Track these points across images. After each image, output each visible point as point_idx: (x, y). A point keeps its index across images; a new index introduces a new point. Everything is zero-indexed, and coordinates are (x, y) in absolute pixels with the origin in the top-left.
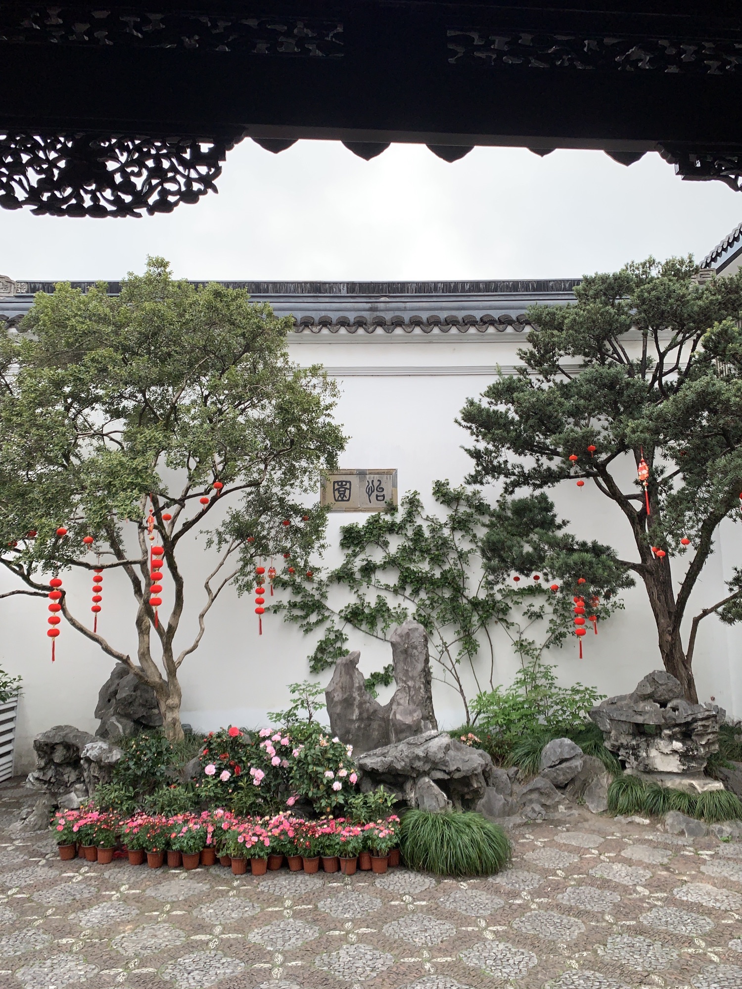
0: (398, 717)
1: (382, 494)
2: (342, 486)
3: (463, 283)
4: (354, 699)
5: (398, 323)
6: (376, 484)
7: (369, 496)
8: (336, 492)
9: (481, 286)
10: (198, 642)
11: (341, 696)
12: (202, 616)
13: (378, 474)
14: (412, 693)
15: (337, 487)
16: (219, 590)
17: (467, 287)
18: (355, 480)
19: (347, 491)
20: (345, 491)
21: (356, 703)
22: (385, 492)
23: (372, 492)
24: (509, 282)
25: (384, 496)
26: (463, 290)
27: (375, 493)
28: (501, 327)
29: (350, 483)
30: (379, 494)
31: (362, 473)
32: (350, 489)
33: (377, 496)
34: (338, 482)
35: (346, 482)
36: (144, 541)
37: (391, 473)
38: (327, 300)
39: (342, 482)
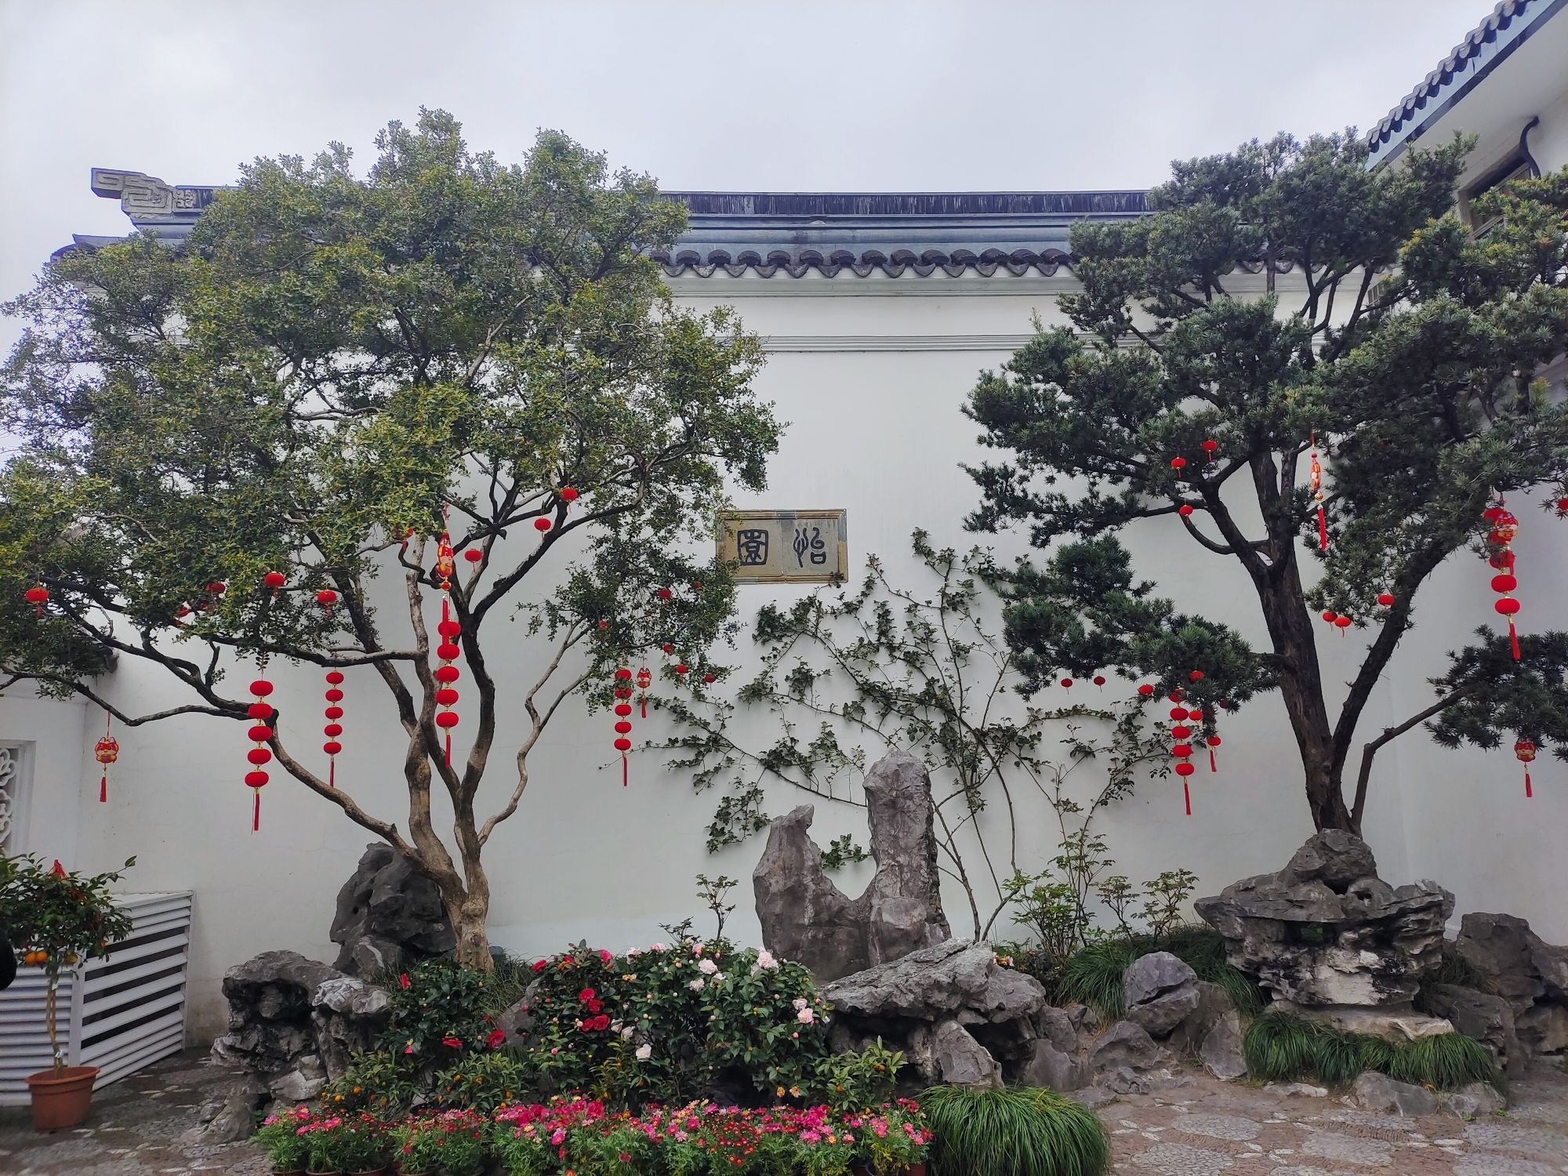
0: (886, 917)
1: (821, 551)
2: (752, 539)
3: (951, 197)
4: (806, 888)
5: (844, 261)
6: (811, 535)
7: (800, 555)
8: (744, 550)
9: (981, 202)
10: (516, 800)
11: (781, 882)
12: (522, 756)
13: (813, 517)
14: (906, 876)
15: (743, 540)
16: (552, 710)
17: (957, 204)
18: (774, 529)
19: (762, 548)
20: (758, 548)
21: (809, 895)
22: (825, 549)
23: (805, 548)
24: (1025, 195)
25: (824, 555)
26: (951, 209)
27: (810, 549)
28: (1018, 268)
29: (766, 533)
30: (816, 552)
31: (786, 517)
32: (766, 544)
33: (813, 556)
34: (745, 532)
35: (760, 532)
36: (420, 620)
37: (835, 517)
38: (721, 224)
39: (752, 532)
